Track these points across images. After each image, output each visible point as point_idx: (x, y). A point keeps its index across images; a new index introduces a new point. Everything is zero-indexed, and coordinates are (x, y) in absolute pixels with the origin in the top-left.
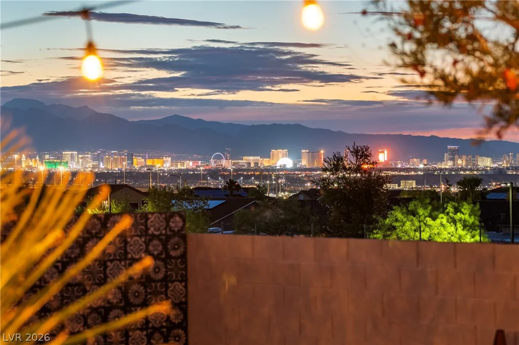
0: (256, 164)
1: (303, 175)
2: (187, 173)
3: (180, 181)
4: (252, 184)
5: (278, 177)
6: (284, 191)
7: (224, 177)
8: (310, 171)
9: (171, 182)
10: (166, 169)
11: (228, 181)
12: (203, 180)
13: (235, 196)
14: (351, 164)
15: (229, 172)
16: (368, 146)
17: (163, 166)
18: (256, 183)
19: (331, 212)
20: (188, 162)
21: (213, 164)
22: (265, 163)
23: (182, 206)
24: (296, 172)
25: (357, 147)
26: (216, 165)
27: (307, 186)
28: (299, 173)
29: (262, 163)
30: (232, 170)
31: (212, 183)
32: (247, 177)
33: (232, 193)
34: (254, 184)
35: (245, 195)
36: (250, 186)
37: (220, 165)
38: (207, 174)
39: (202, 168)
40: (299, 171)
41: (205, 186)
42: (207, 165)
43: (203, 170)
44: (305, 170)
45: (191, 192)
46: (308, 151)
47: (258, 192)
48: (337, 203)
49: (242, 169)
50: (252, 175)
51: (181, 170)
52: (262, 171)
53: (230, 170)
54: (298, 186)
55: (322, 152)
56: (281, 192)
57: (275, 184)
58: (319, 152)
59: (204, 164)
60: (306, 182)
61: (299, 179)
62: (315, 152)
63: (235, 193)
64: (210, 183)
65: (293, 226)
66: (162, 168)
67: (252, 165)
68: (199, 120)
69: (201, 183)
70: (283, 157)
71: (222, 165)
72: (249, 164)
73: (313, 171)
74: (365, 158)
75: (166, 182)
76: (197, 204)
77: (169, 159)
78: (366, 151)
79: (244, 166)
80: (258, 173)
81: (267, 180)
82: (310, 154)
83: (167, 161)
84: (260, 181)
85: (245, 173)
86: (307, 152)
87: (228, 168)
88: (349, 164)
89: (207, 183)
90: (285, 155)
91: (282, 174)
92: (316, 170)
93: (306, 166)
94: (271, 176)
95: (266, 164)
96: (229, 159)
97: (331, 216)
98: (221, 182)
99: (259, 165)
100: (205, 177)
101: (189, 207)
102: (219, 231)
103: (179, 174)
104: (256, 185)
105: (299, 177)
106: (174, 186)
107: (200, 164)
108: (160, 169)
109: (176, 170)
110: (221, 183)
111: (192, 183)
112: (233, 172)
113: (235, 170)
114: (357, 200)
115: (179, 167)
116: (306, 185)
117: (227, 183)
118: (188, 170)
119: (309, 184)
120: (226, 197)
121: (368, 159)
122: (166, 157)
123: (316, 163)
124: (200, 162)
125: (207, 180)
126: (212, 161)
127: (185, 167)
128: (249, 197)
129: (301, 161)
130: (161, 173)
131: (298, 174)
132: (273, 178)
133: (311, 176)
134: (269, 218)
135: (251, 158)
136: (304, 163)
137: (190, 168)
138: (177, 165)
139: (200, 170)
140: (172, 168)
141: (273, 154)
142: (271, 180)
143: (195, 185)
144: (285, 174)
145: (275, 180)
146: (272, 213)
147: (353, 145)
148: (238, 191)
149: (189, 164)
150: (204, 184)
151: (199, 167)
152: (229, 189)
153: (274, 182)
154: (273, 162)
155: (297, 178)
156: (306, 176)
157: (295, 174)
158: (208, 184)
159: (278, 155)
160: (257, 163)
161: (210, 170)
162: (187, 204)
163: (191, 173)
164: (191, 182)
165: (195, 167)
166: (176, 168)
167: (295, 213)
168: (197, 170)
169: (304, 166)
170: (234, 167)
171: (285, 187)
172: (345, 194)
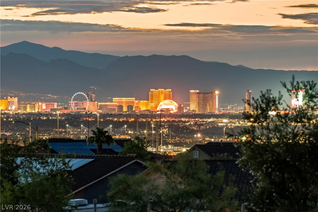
0: (130, 107)
1: (192, 123)
2: (40, 119)
3: (29, 129)
4: (124, 133)
5: (159, 126)
6: (166, 144)
7: (88, 124)
8: (201, 119)
9: (17, 131)
10: (11, 113)
11: (96, 131)
12: (60, 128)
13: (105, 151)
14: (288, 109)
15: (94, 118)
16: (315, 82)
17: (7, 109)
18: (130, 132)
19: (256, 181)
20: (40, 104)
21: (73, 108)
22: (143, 106)
23: (31, 168)
24: (183, 119)
25: (298, 83)
26: (78, 109)
27: (197, 138)
28: (187, 120)
29: (137, 107)
30: (98, 115)
31: (71, 133)
32: (117, 125)
33: (100, 147)
34: (127, 134)
35: (119, 150)
36: (122, 137)
37: (82, 109)
38: (66, 120)
39: (58, 112)
40: (186, 118)
41: (62, 136)
42: (66, 108)
43: (60, 114)
44: (195, 116)
45: (43, 144)
46: (198, 91)
47: (137, 146)
48: (267, 168)
49: (111, 114)
50: (124, 123)
51: (30, 114)
52: (137, 117)
53: (95, 115)
54: (185, 138)
55: (217, 92)
56: (163, 145)
57: (155, 135)
58: (212, 93)
59: (61, 107)
60: (196, 132)
61: (186, 128)
62: (208, 93)
63: (105, 146)
64: (69, 132)
65: (198, 201)
66: (6, 112)
67: (125, 109)
68: (55, 48)
69: (56, 132)
70: (165, 99)
71: (85, 109)
72: (121, 107)
73: (205, 118)
74: (309, 101)
75: (11, 130)
76: (54, 165)
77: (16, 100)
78: (311, 89)
79: (114, 110)
80: (133, 120)
81: (144, 129)
82: (201, 95)
83: (13, 103)
84: (135, 130)
85: (116, 119)
86: (198, 93)
87: (93, 113)
88: (286, 110)
89: (65, 132)
90: (168, 97)
91: (164, 122)
92: (209, 116)
93: (195, 111)
94: (149, 124)
95: (143, 108)
96: (94, 101)
97: (257, 188)
98: (84, 131)
99: (134, 109)
100: (62, 124)
101: (41, 170)
102: (84, 203)
103: (29, 120)
104: (130, 135)
105: (186, 126)
106: (21, 135)
107: (56, 107)
108: (3, 112)
109: (24, 114)
110: (84, 133)
111: (45, 131)
112: (100, 118)
113: (102, 115)
114: (297, 163)
115: (28, 110)
116: (195, 136)
117: (94, 133)
118: (40, 114)
119: (199, 135)
120: (94, 154)
121: (313, 102)
122: (11, 97)
123: (208, 108)
124: (56, 104)
125: (65, 127)
126: (72, 103)
127: (36, 111)
128: (128, 155)
129: (189, 105)
130: (4, 117)
131: (185, 122)
132: (153, 126)
133: (202, 125)
134: (162, 188)
135: (124, 99)
136: (193, 107)
137: (43, 112)
138: (25, 108)
139: (56, 115)
140: (20, 111)
141: (152, 96)
142: (150, 129)
143: (50, 134)
144: (168, 121)
145: (155, 129)
146: (167, 182)
147: (291, 80)
148: (109, 144)
149: (41, 107)
150: (61, 133)
151: (55, 110)
152: (97, 141)
153: (153, 132)
154: (153, 105)
155: (183, 127)
156: (196, 124)
157: (181, 121)
158: (66, 134)
159: (159, 97)
160: (132, 107)
161: (69, 114)
162: (38, 166)
163: (45, 118)
164: (43, 131)
165: (49, 110)
166: (25, 112)
167: (202, 182)
168: (51, 115)
169: (193, 111)
170: (100, 111)
171: (169, 138)
172: (279, 154)
